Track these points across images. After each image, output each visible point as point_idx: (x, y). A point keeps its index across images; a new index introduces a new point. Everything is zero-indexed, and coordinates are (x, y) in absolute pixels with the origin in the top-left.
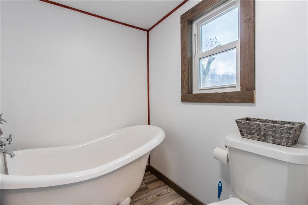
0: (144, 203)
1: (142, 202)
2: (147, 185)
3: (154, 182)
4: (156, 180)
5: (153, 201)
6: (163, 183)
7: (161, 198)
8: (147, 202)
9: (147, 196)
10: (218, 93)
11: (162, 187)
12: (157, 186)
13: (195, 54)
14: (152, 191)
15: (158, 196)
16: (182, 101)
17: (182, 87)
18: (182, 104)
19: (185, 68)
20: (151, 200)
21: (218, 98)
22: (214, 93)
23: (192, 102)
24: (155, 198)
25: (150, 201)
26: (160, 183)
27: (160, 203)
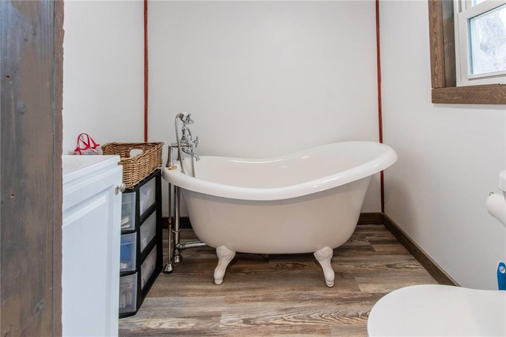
0: (359, 268)
1: (356, 266)
2: (372, 244)
3: (386, 243)
4: (392, 242)
5: (376, 271)
6: (405, 250)
7: (394, 272)
8: (365, 269)
9: (367, 261)
10: (499, 84)
11: (399, 256)
12: (391, 251)
13: (460, 11)
14: (378, 256)
15: (389, 266)
16: (433, 102)
17: (432, 75)
18: (434, 106)
19: (437, 39)
20: (372, 268)
21: (501, 94)
22: (492, 85)
23: (451, 103)
24: (382, 267)
25: (370, 269)
26: (399, 247)
27: (389, 278)
